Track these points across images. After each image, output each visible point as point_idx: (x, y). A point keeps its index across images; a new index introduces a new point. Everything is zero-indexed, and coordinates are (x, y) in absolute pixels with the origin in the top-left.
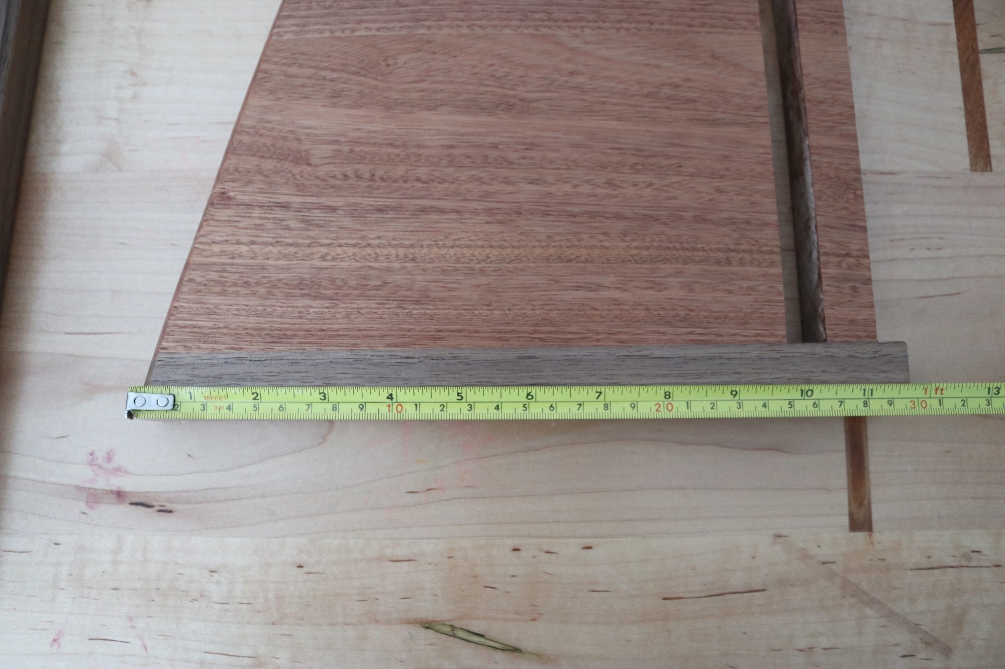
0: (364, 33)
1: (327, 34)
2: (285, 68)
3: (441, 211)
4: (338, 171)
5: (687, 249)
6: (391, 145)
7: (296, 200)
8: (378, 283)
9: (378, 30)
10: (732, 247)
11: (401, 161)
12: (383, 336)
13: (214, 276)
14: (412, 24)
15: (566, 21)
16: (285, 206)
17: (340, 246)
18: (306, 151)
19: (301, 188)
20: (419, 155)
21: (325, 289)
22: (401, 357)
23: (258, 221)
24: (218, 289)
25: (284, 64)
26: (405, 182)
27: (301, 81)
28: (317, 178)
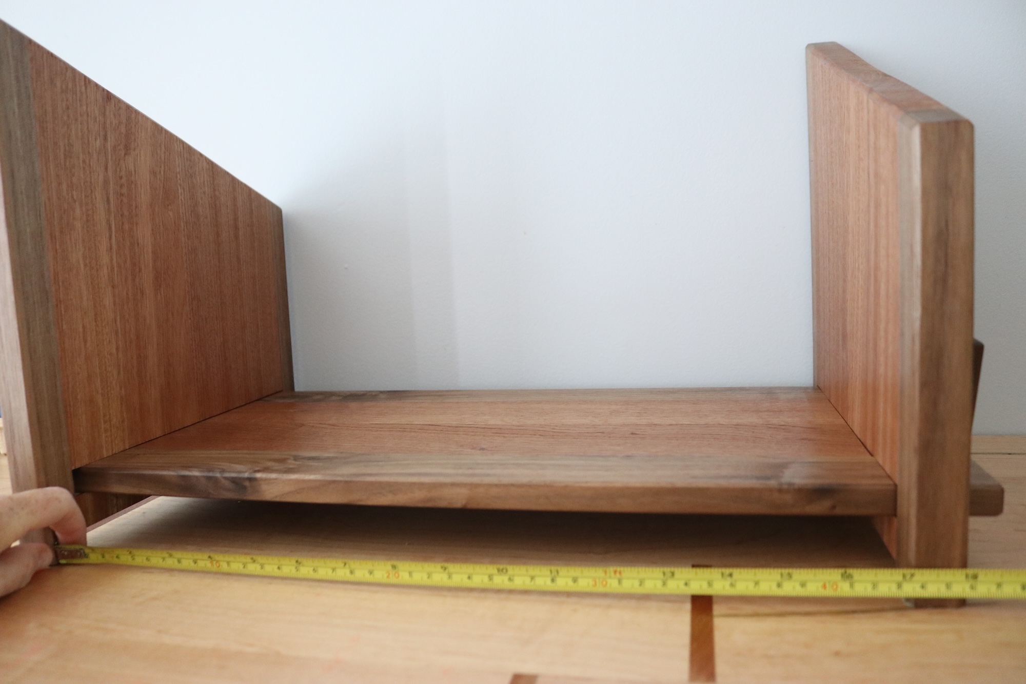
0: (180, 192)
1: (178, 170)
2: (163, 143)
3: (110, 238)
4: (123, 173)
5: (108, 395)
6: (136, 207)
7: (109, 145)
8: (75, 197)
9: (181, 199)
10: (112, 422)
11: (130, 213)
12: (49, 199)
13: (70, 85)
14: (185, 220)
15: (192, 309)
16: (105, 139)
17: (90, 173)
18: (130, 153)
19: (114, 148)
20: (133, 224)
21: (70, 162)
22: (40, 211)
23: (98, 120)
24: (64, 87)
25: (165, 143)
26: (121, 216)
27: (159, 152)
28: (119, 160)
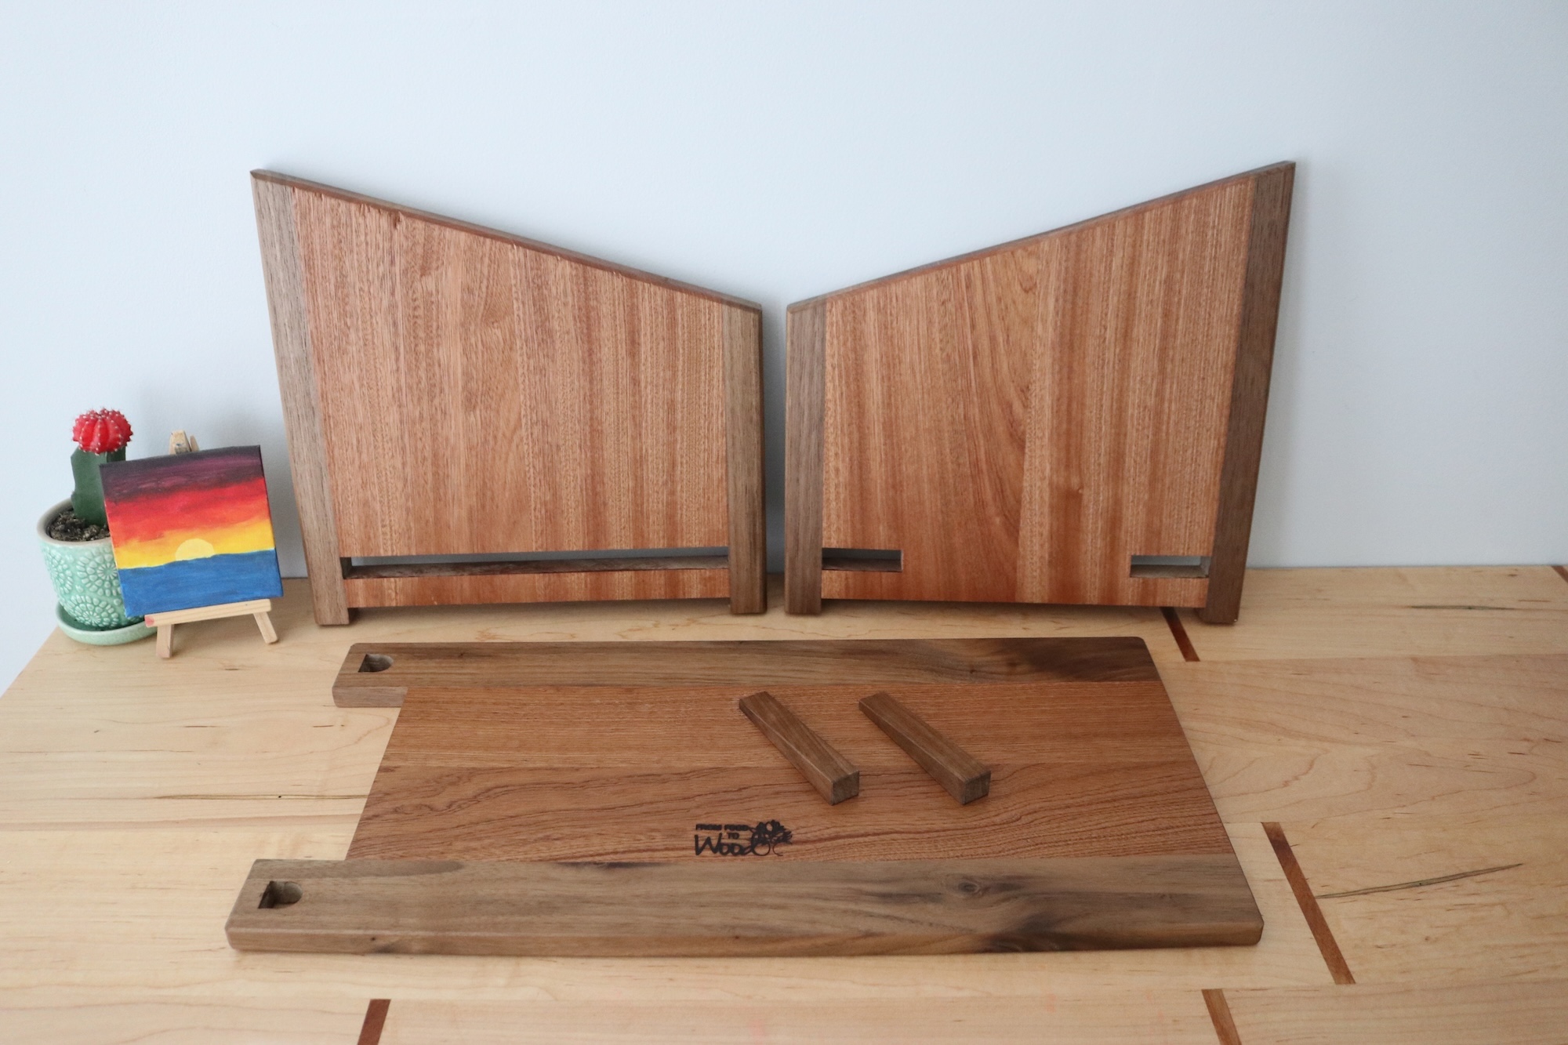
0: (515, 306)
1: (513, 282)
2: (487, 255)
3: (397, 360)
4: (418, 295)
5: (389, 503)
6: (438, 327)
7: (397, 269)
8: (349, 324)
9: (518, 315)
10: (393, 528)
11: (427, 334)
12: (316, 328)
13: (343, 220)
14: (523, 337)
15: (532, 434)
16: (392, 263)
17: (370, 299)
18: (430, 273)
19: (405, 272)
20: (432, 345)
21: (342, 292)
22: (305, 339)
23: (381, 246)
24: (335, 223)
25: (490, 254)
26: (414, 338)
27: (479, 266)
28: (413, 282)
